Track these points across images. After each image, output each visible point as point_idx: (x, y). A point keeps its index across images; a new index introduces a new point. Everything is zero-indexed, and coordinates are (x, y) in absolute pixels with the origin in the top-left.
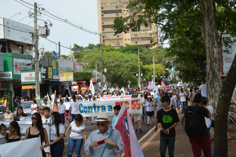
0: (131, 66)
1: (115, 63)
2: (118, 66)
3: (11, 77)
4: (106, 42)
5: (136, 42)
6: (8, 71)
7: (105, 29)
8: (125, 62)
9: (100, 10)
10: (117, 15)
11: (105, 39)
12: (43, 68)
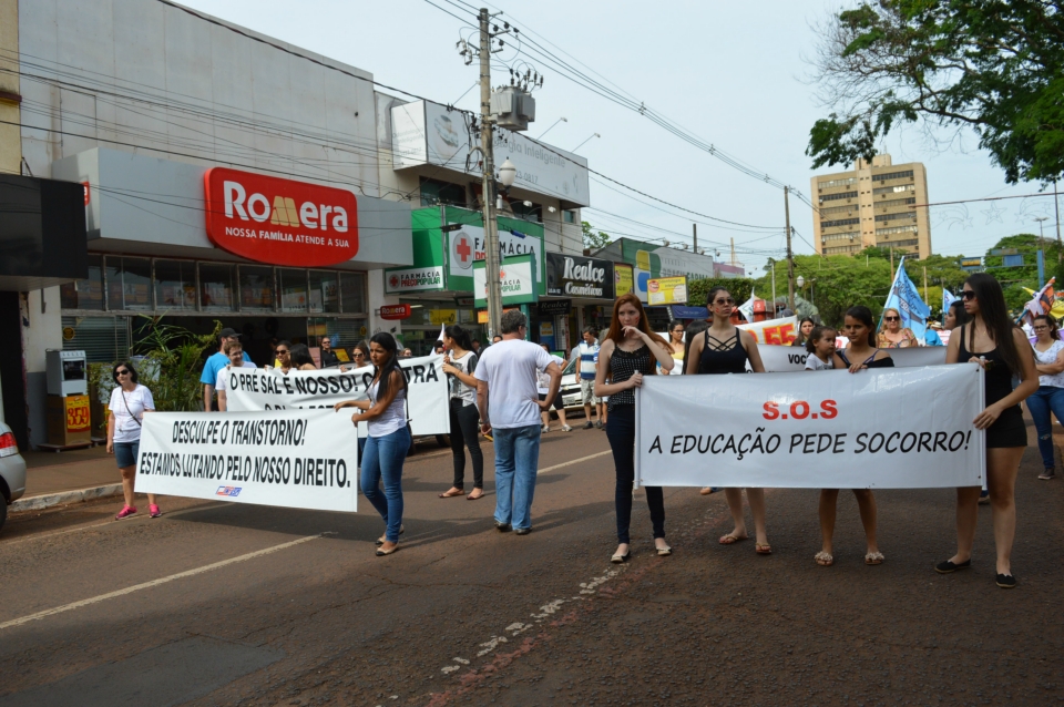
0: (874, 284)
1: (839, 279)
2: (846, 284)
3: (440, 285)
4: (828, 251)
6: (432, 265)
7: (826, 229)
8: (862, 277)
9: (817, 194)
10: (849, 201)
11: (827, 246)
12: (590, 265)
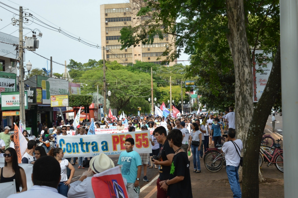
1: (122, 84)
2: (125, 88)
5: (149, 58)
7: (110, 41)
8: (135, 83)
9: (104, 17)
10: (125, 24)
12: (29, 89)
